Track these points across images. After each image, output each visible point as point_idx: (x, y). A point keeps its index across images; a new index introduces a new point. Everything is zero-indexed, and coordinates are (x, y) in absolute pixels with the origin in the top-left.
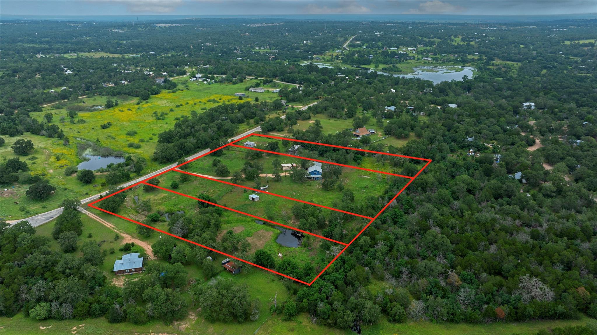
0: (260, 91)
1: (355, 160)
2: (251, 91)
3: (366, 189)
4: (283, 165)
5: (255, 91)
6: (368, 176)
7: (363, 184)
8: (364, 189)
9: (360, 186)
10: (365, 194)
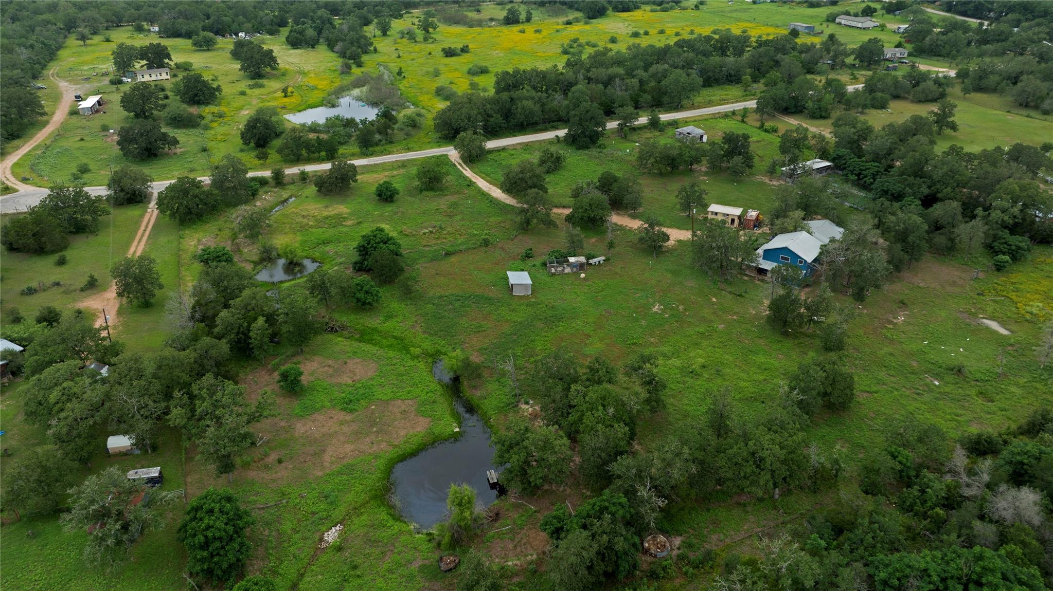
0: (860, 25)
1: (991, 248)
2: (840, 24)
3: (950, 378)
4: (714, 208)
5: (848, 23)
6: (1003, 324)
7: (956, 353)
8: (937, 376)
9: (932, 356)
10: (927, 397)
